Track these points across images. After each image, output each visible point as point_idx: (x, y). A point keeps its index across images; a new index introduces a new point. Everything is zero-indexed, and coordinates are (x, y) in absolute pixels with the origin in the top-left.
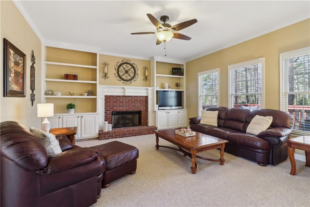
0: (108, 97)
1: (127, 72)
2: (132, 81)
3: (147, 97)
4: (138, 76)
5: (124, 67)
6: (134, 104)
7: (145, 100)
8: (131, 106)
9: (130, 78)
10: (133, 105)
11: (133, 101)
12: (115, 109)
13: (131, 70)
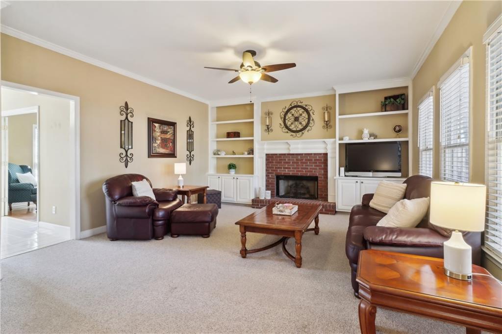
0: (270, 155)
1: (296, 119)
2: (305, 132)
3: (326, 155)
4: (314, 122)
5: (293, 113)
6: (306, 166)
7: (324, 160)
8: (301, 168)
9: (302, 128)
10: (304, 167)
11: (304, 161)
12: (278, 171)
13: (303, 115)
